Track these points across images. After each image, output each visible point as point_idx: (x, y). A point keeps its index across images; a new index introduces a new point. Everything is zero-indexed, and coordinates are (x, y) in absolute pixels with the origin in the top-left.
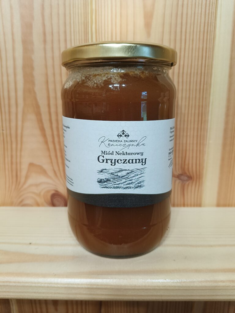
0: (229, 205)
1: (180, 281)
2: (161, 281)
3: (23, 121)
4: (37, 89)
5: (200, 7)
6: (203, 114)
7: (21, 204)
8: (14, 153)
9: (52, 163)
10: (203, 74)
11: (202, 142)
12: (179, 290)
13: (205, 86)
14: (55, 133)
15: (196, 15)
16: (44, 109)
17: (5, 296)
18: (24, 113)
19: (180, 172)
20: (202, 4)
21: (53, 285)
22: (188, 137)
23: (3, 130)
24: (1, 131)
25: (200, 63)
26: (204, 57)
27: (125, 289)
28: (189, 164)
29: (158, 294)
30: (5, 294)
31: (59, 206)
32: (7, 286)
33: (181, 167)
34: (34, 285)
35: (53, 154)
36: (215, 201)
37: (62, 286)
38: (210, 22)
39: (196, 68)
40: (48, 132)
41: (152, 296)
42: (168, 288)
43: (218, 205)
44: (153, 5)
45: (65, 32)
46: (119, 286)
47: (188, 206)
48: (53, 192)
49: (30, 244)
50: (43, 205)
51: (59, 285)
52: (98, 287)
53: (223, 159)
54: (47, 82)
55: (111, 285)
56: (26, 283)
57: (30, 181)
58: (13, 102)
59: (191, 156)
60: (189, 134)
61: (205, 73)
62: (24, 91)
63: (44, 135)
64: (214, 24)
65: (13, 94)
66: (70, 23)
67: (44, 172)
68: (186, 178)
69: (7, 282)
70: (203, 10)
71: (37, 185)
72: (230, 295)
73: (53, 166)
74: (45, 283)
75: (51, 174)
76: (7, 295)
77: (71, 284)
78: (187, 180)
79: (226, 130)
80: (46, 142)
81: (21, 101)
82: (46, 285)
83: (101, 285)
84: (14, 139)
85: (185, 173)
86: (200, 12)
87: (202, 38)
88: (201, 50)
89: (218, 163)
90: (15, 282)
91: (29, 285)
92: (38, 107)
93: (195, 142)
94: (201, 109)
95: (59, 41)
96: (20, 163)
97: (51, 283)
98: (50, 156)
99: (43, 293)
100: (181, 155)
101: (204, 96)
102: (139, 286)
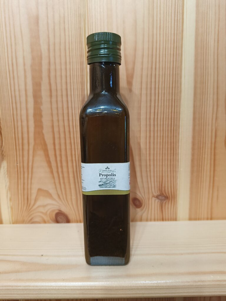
0: (199, 219)
1: (157, 282)
2: (142, 283)
3: (33, 157)
4: (45, 131)
5: (169, 69)
6: (175, 148)
7: (31, 221)
8: (26, 181)
9: (56, 188)
10: (173, 118)
11: (174, 169)
12: (156, 289)
13: (175, 127)
14: (59, 165)
15: (166, 75)
16: (50, 147)
17: (26, 297)
18: (34, 150)
19: (159, 193)
20: (170, 67)
21: (62, 288)
22: (164, 166)
23: (17, 163)
24: (16, 164)
25: (170, 111)
26: (173, 106)
27: (116, 289)
28: (165, 187)
29: (141, 292)
30: (25, 295)
31: (62, 222)
32: (28, 289)
33: (159, 189)
34: (48, 288)
35: (57, 181)
36: (187, 216)
37: (69, 288)
38: (176, 80)
39: (167, 114)
40: (53, 164)
41: (136, 294)
42: (148, 288)
43: (190, 219)
44: (133, 69)
45: (67, 89)
46: (111, 287)
47: (166, 220)
48: (57, 211)
49: (42, 255)
50: (49, 222)
51: (67, 288)
52: (96, 288)
53: (192, 183)
54: (53, 127)
55: (105, 287)
56: (42, 286)
57: (38, 203)
58: (26, 141)
59: (166, 180)
60: (164, 164)
61: (174, 118)
62: (35, 133)
63: (50, 166)
64: (180, 82)
65: (25, 135)
66: (71, 82)
67: (49, 195)
68: (164, 198)
69: (27, 286)
70: (171, 72)
71: (44, 206)
72: (194, 292)
73: (57, 190)
74: (57, 286)
75: (55, 197)
76: (27, 297)
77: (76, 287)
78: (164, 200)
79: (193, 160)
80: (52, 172)
81: (32, 141)
82: (57, 288)
83: (98, 287)
84: (26, 170)
85: (163, 194)
86: (169, 73)
87: (171, 91)
88: (170, 101)
89: (188, 185)
90: (33, 286)
91: (44, 288)
92: (45, 145)
93: (169, 170)
94: (172, 145)
95: (62, 95)
96: (31, 188)
97: (61, 286)
98: (55, 183)
99: (55, 294)
100: (158, 180)
101: (175, 135)
102: (126, 287)
